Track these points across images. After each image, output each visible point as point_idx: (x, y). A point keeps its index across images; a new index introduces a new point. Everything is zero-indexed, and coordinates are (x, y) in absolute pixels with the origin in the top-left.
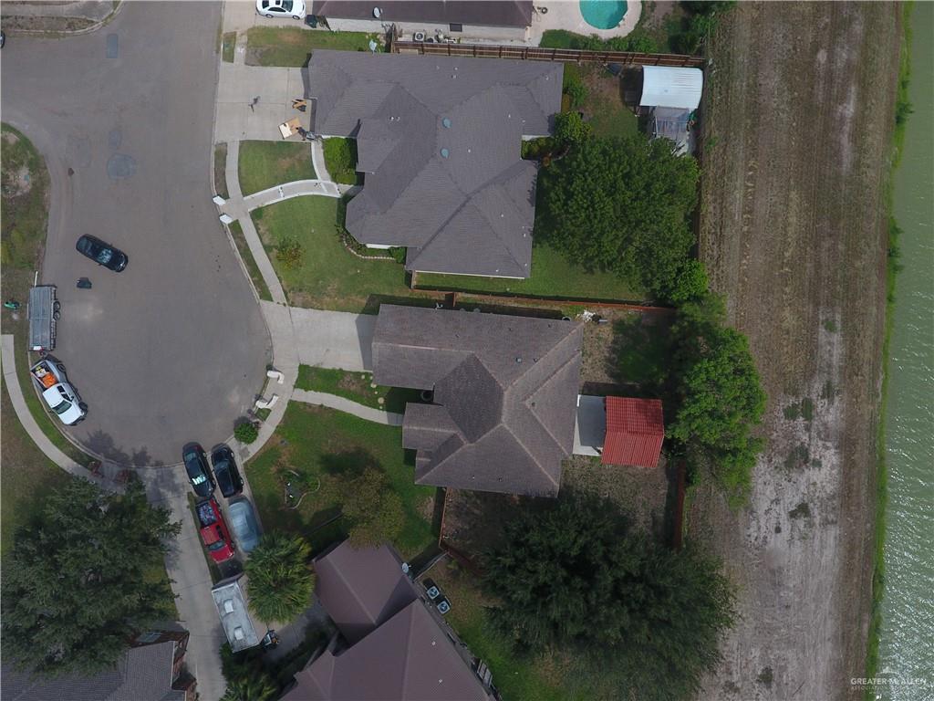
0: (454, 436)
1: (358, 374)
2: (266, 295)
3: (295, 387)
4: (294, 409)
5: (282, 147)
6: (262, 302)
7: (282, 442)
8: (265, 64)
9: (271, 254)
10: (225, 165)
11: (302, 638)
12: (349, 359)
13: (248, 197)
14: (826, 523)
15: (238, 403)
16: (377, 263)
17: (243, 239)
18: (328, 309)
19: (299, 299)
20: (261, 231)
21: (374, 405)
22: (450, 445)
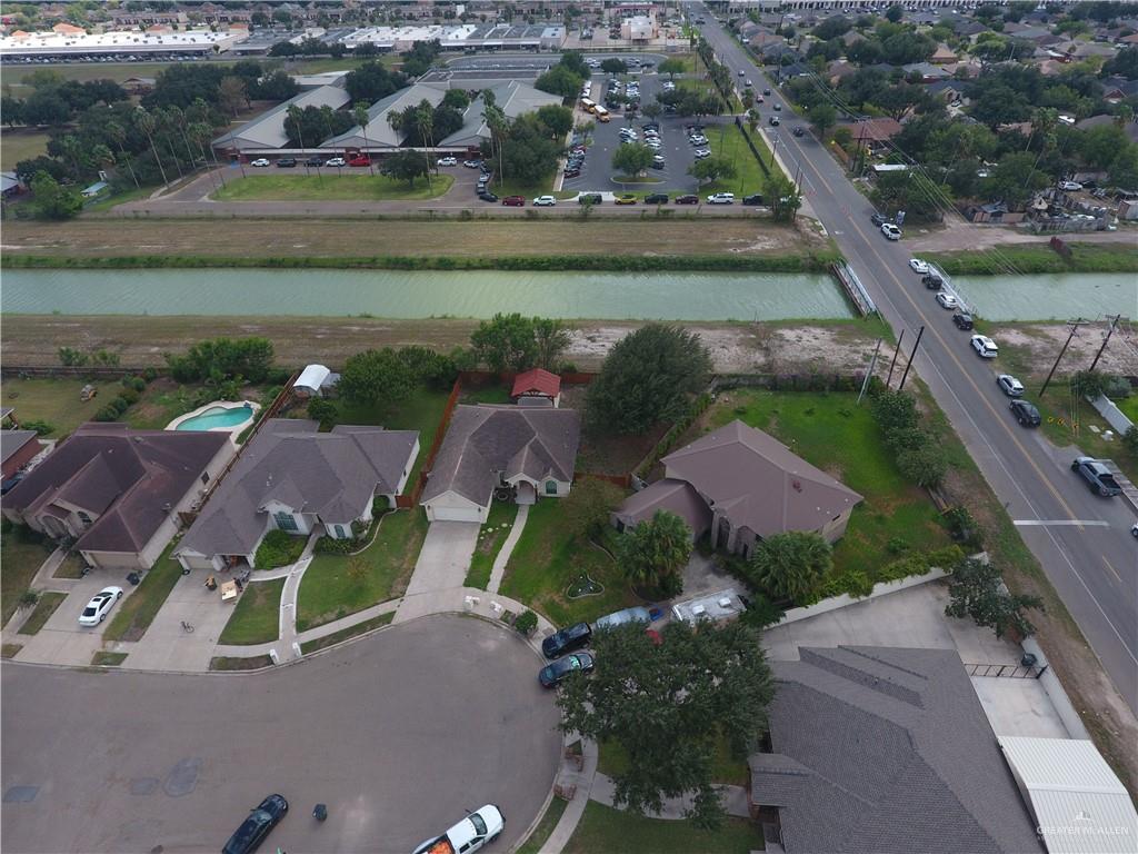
0: (531, 446)
1: (479, 542)
2: (388, 617)
3: (485, 590)
4: (507, 589)
5: (243, 607)
6: (393, 623)
7: (539, 600)
8: (148, 624)
9: (347, 612)
10: (236, 658)
11: (729, 578)
12: (465, 549)
13: (281, 635)
14: (598, 331)
15: (495, 641)
16: (382, 531)
17: (323, 639)
18: (415, 564)
19: (400, 588)
20: (321, 621)
21: (508, 530)
22: (537, 451)
